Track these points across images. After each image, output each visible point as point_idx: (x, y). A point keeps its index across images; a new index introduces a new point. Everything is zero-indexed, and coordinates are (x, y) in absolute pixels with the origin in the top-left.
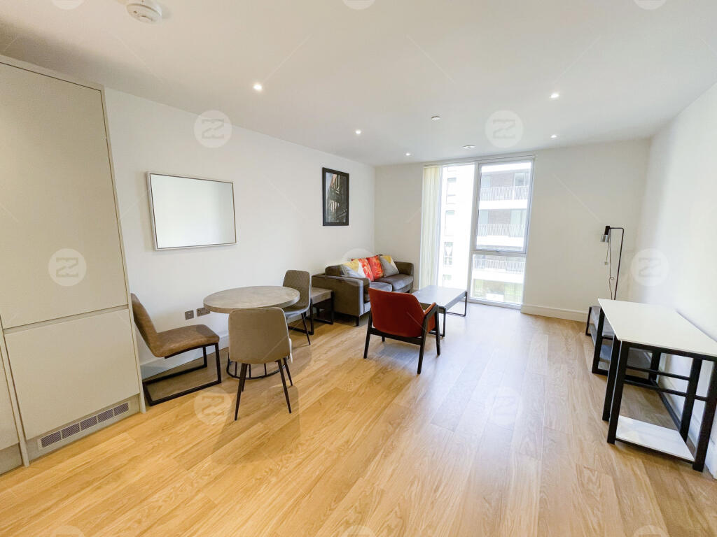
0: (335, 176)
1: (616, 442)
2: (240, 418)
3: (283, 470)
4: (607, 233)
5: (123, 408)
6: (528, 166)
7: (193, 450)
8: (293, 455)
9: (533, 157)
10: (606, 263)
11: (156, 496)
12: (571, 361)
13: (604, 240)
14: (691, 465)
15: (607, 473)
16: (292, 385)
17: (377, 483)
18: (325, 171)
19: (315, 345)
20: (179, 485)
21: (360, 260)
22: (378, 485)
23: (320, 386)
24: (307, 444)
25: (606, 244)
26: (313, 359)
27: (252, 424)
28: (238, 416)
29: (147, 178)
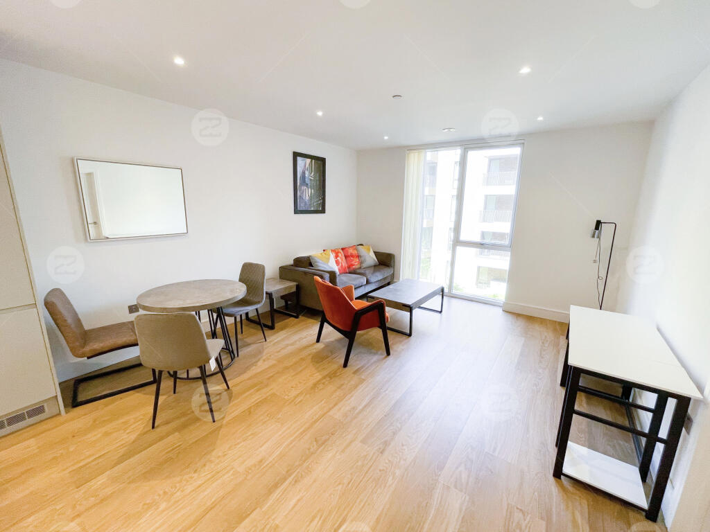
0: (308, 161)
1: (562, 477)
2: (158, 426)
3: (179, 493)
4: (597, 228)
5: (37, 410)
6: (516, 151)
7: (93, 463)
8: (196, 475)
9: (523, 141)
10: (595, 261)
11: (30, 520)
12: (540, 371)
13: (593, 236)
14: (644, 513)
15: (542, 518)
16: (228, 388)
17: (273, 517)
18: (296, 155)
19: (271, 341)
20: (61, 506)
21: (332, 251)
22: (274, 520)
23: (258, 390)
24: (217, 461)
25: (596, 240)
26: (264, 358)
27: (168, 435)
28: (156, 425)
29: (73, 163)
